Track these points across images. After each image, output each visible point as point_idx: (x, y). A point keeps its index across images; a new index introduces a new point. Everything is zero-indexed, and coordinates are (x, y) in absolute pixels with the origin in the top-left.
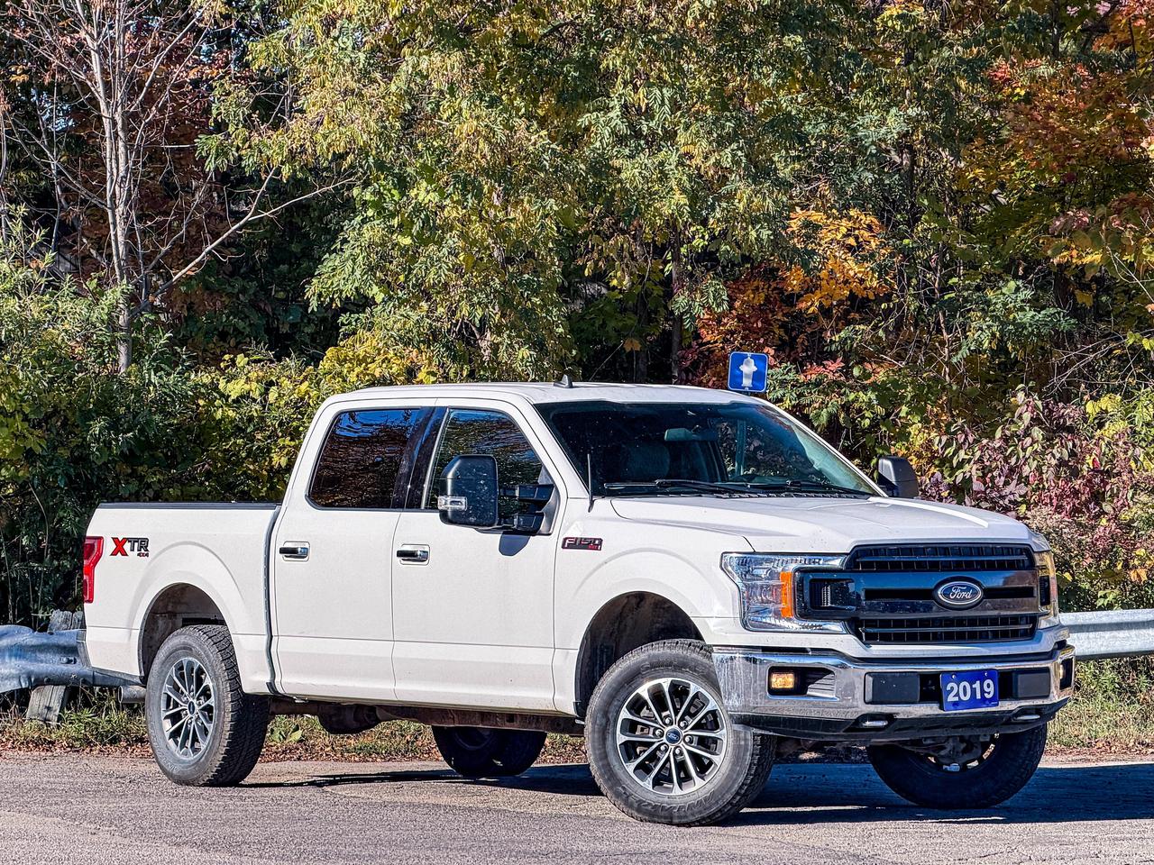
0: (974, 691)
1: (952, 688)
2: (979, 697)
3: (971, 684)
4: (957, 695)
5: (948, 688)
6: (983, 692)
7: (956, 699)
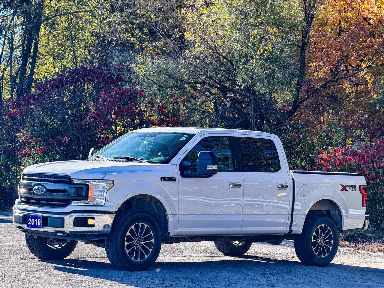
0: (35, 222)
1: (30, 220)
2: (36, 224)
3: (35, 219)
4: (31, 223)
5: (29, 220)
6: (38, 223)
7: (30, 224)
